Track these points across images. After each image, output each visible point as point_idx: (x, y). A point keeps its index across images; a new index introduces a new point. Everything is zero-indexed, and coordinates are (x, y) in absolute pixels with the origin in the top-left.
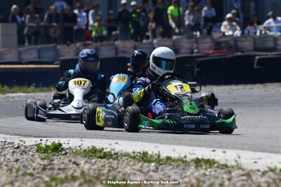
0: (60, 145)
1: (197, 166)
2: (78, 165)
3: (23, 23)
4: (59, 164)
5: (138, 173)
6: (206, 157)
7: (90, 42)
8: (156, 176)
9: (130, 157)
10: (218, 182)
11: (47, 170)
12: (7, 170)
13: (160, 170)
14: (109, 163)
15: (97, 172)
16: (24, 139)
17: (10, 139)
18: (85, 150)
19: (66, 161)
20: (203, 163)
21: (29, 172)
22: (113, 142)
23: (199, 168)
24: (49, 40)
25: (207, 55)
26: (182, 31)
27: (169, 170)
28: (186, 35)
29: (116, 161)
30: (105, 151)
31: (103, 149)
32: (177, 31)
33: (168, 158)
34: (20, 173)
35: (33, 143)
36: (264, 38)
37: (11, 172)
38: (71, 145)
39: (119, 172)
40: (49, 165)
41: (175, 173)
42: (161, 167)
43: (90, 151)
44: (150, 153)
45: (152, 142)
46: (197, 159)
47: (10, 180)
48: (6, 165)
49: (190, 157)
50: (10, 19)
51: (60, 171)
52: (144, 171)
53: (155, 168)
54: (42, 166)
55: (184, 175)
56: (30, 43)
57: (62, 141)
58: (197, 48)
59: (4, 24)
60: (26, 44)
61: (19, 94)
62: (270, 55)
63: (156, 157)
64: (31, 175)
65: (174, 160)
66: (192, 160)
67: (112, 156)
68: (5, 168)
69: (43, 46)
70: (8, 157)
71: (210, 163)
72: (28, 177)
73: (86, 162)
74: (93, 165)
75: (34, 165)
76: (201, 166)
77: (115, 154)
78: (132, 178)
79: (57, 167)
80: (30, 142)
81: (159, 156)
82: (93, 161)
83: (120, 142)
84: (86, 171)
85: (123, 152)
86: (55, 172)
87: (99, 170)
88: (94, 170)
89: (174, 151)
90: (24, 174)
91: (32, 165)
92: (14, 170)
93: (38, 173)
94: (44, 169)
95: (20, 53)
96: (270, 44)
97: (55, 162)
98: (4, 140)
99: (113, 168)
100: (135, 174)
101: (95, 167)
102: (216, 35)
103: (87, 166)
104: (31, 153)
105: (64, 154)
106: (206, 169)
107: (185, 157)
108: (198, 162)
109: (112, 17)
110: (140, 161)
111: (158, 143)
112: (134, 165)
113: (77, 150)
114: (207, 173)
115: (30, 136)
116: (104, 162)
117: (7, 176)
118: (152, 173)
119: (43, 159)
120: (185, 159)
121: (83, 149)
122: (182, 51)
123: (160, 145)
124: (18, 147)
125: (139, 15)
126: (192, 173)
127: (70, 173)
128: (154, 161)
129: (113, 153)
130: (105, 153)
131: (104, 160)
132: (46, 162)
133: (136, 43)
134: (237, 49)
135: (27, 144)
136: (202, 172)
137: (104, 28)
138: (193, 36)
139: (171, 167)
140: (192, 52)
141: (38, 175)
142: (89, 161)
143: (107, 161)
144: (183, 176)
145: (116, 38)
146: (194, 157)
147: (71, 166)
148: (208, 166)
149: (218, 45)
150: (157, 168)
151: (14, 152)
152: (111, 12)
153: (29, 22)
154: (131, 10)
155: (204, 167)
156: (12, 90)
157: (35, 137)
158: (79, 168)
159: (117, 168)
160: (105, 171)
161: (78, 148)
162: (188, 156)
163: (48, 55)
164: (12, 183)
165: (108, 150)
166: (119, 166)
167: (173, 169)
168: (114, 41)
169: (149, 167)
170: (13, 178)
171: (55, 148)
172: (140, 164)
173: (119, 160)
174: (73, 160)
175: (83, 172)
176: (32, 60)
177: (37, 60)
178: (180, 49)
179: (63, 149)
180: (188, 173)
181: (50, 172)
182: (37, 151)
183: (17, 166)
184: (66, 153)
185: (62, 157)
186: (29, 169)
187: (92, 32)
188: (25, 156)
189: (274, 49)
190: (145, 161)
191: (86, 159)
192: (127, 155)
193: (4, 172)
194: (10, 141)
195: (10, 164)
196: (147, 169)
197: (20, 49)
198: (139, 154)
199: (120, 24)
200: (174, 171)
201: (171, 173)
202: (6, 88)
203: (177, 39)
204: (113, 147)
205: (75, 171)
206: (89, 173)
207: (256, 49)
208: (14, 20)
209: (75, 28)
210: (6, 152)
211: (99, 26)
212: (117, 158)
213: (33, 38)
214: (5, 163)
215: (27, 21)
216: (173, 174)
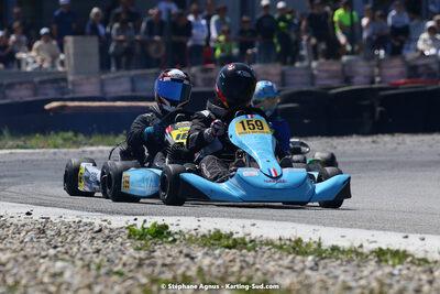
0: (166, 227)
1: (379, 262)
2: (192, 258)
3: (108, 36)
4: (163, 258)
5: (287, 271)
6: (394, 247)
7: (211, 66)
8: (315, 277)
9: (275, 246)
10: (412, 286)
11: (145, 266)
12: (83, 267)
13: (321, 267)
14: (241, 255)
15: (223, 270)
16: (109, 218)
17: (87, 217)
18: (204, 236)
19: (174, 252)
20: (389, 255)
21: (116, 269)
22: (248, 222)
23: (383, 264)
24: (148, 62)
25: (396, 86)
26: (356, 48)
27: (334, 267)
28: (362, 54)
29: (252, 253)
30: (235, 236)
31: (232, 234)
32: (349, 48)
33: (334, 248)
34: (103, 271)
35: (123, 224)
37: (89, 270)
38: (182, 227)
39: (257, 269)
40: (147, 258)
41: (345, 271)
42: (322, 262)
43: (211, 237)
44: (305, 240)
45: (308, 223)
46: (381, 249)
47: (87, 282)
48: (81, 259)
49: (368, 248)
50: (88, 30)
51: (164, 269)
52: (296, 268)
53: (313, 264)
54: (137, 261)
55: (359, 274)
56: (119, 67)
57: (169, 221)
58: (379, 75)
59: (79, 38)
60: (113, 69)
61: (101, 148)
63: (315, 246)
64: (120, 274)
65: (343, 252)
66: (372, 252)
67: (245, 244)
68: (79, 263)
69: (139, 72)
70: (84, 245)
71: (400, 256)
72: (115, 278)
73: (206, 254)
74: (216, 258)
75: (125, 258)
76: (387, 261)
77: (251, 241)
78: (277, 279)
79: (160, 262)
80: (118, 222)
81: (319, 245)
82: (217, 252)
83: (258, 223)
84: (206, 268)
85: (264, 238)
86: (157, 270)
87: (226, 267)
88: (219, 266)
89: (343, 236)
90: (110, 273)
91: (121, 259)
92: (93, 267)
93: (130, 271)
94: (140, 265)
95: (102, 84)
97: (158, 254)
98: (77, 220)
99: (247, 263)
100: (282, 273)
101: (220, 262)
102: (410, 55)
103: (207, 261)
104: (120, 240)
105: (171, 242)
106: (394, 266)
107: (361, 246)
108: (381, 255)
109: (247, 27)
110: (290, 253)
111: (318, 224)
112: (280, 259)
113: (191, 236)
114: (396, 272)
115: (118, 213)
116: (235, 254)
117: (83, 276)
118: (308, 272)
119: (138, 249)
120: (360, 250)
121: (201, 234)
122: (357, 79)
123: (322, 229)
124: (100, 231)
125: (289, 23)
126: (372, 273)
127: (180, 271)
128: (311, 254)
129: (247, 239)
130: (235, 239)
131: (233, 251)
132: (142, 254)
133: (285, 68)
135: (114, 226)
136: (387, 270)
137: (234, 44)
138: (373, 57)
139: (339, 262)
140: (373, 82)
141: (130, 275)
142: (210, 252)
143: (238, 253)
144: (357, 277)
145: (253, 59)
146: (374, 246)
147: (182, 260)
148: (397, 261)
149: (413, 71)
150: (316, 264)
151: (93, 238)
152: (245, 18)
153: (118, 34)
154: (276, 16)
155: (391, 263)
156: (91, 141)
157: (126, 214)
158: (195, 263)
159: (254, 264)
160: (236, 269)
161: (194, 233)
162: (365, 245)
164: (89, 287)
165: (241, 235)
166: (257, 261)
167: (341, 265)
168: (250, 64)
169: (303, 262)
170: (92, 279)
171: (156, 232)
172: (291, 257)
173: (256, 251)
174: (185, 251)
175: (200, 270)
176: (121, 94)
177: (129, 94)
178: (353, 77)
179: (169, 234)
180: (366, 273)
181: (148, 270)
182: (129, 237)
183: (97, 261)
184: (175, 240)
185: (168, 247)
186: (117, 265)
187: (215, 49)
188: (111, 245)
190: (298, 253)
191: (206, 249)
192: (269, 243)
193: (77, 269)
194: (88, 221)
195: (88, 257)
196: (301, 265)
197: (103, 77)
198: (288, 242)
199: (260, 37)
200: (343, 268)
201: (338, 272)
202: (81, 137)
203: (348, 61)
204: (247, 231)
205: (188, 268)
206: (210, 271)
208: (95, 31)
209: (190, 43)
210: (80, 239)
211: (227, 40)
212: (254, 248)
213: (124, 60)
214: (79, 256)
215: (114, 32)
216: (342, 273)
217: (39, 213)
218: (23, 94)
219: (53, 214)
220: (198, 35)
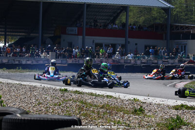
0: (67, 89)
1: (107, 98)
2: (72, 96)
4: (66, 95)
6: (110, 95)
8: (95, 100)
10: (113, 103)
11: (63, 97)
17: (52, 86)
19: (68, 94)
20: (109, 97)
22: (82, 89)
29: (83, 95)
31: (79, 91)
32: (102, 56)
33: (99, 95)
35: (59, 88)
36: (127, 59)
37: (52, 97)
38: (70, 89)
40: (63, 95)
43: (75, 92)
49: (105, 95)
50: (54, 51)
52: (91, 98)
53: (95, 98)
54: (61, 96)
62: (129, 65)
70: (51, 92)
71: (111, 97)
75: (59, 95)
77: (83, 93)
81: (96, 94)
82: (76, 95)
83: (84, 89)
86: (65, 98)
87: (78, 98)
89: (100, 93)
90: (56, 98)
96: (129, 62)
100: (89, 99)
102: (113, 58)
103: (74, 96)
104: (58, 91)
105: (68, 92)
108: (107, 96)
112: (88, 96)
116: (80, 95)
117: (50, 98)
119: (61, 93)
120: (103, 95)
121: (73, 91)
123: (97, 91)
124: (54, 89)
125: (92, 51)
126: (106, 100)
127: (69, 98)
128: (94, 96)
134: (119, 63)
135: (57, 88)
136: (109, 99)
139: (99, 97)
141: (60, 98)
144: (103, 101)
147: (70, 96)
149: (114, 61)
151: (53, 91)
154: (89, 50)
159: (83, 97)
160: (80, 98)
163: (64, 62)
164: (52, 100)
165: (81, 91)
171: (65, 90)
172: (90, 96)
174: (70, 94)
175: (73, 98)
176: (59, 63)
177: (61, 63)
182: (60, 91)
183: (54, 95)
186: (57, 96)
188: (56, 92)
189: (130, 63)
190: (92, 95)
191: (74, 94)
192: (86, 93)
198: (90, 93)
203: (102, 59)
205: (71, 98)
206: (75, 98)
207: (125, 63)
216: (100, 100)
217: (43, 85)
218: (41, 62)
219: (46, 85)
220: (74, 53)
